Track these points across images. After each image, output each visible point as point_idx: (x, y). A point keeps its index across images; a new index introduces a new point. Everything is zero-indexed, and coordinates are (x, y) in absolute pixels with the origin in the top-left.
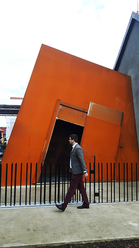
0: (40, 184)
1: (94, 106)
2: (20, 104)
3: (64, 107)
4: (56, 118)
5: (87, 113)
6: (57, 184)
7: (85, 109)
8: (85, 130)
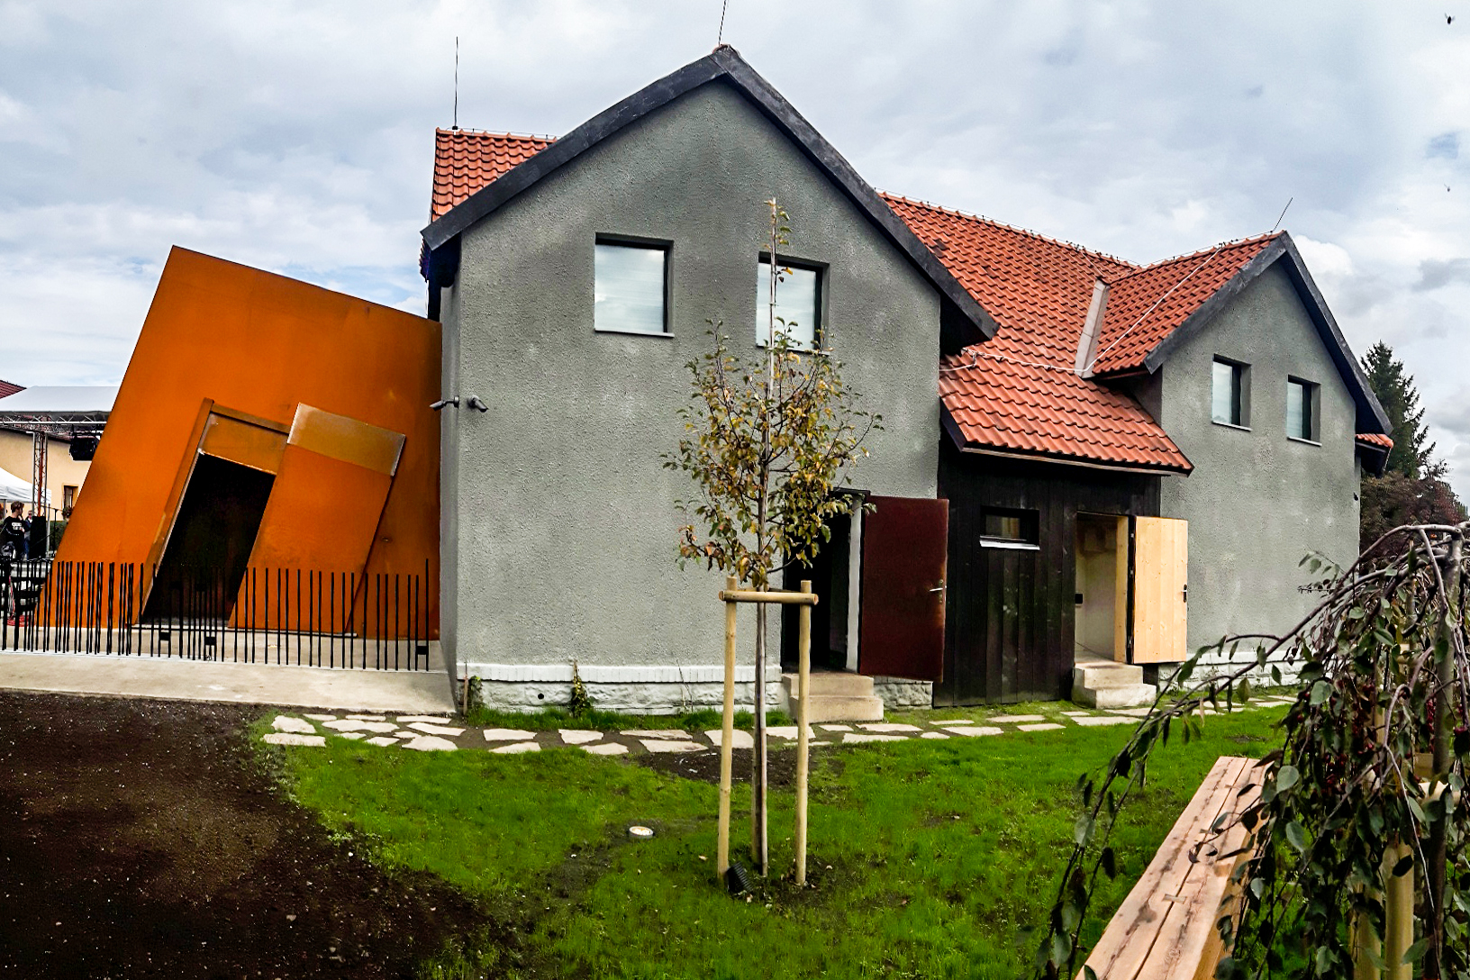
0: (150, 626)
1: (309, 419)
2: (108, 408)
3: (224, 421)
4: (200, 451)
5: (288, 435)
6: (186, 630)
7: (281, 425)
8: (277, 485)
